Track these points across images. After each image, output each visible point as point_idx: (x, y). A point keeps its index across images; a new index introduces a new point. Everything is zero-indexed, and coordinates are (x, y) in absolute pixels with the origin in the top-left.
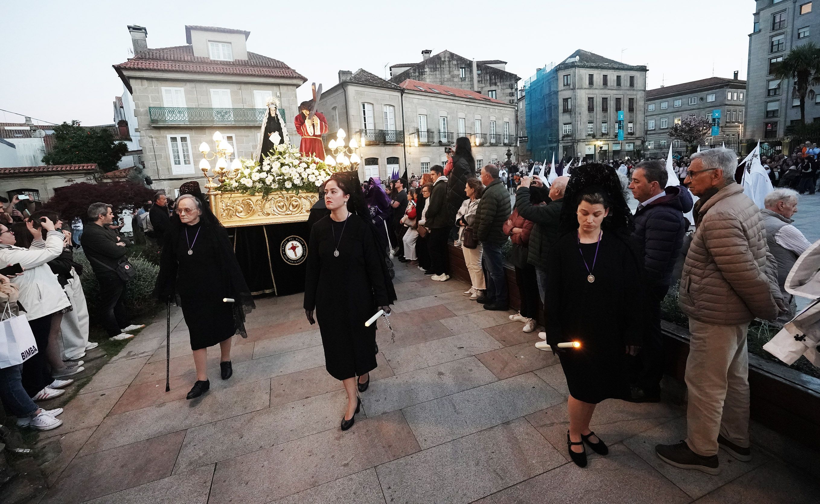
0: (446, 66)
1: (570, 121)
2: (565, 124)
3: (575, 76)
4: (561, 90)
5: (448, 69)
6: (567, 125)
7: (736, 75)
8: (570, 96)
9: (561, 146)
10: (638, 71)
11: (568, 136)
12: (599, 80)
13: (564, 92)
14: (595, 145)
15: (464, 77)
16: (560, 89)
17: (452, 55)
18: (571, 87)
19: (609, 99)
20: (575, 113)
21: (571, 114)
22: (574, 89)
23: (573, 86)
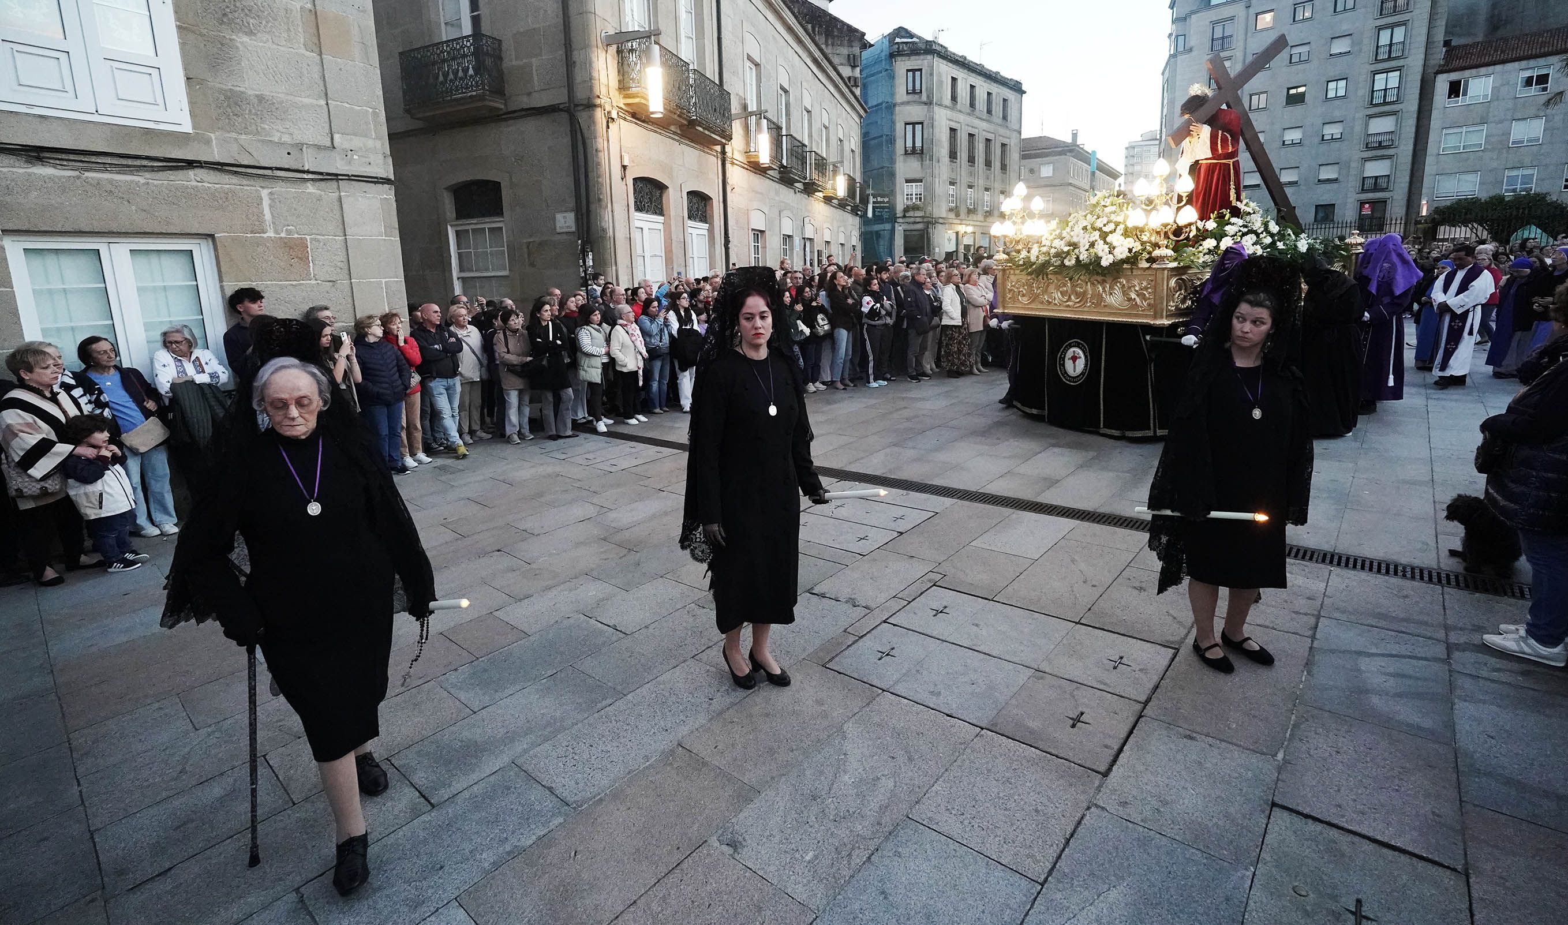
1: (918, 176)
2: (907, 181)
3: (932, 74)
4: (903, 103)
6: (914, 184)
7: (1075, 136)
8: (920, 119)
9: (899, 229)
10: (1014, 90)
11: (915, 207)
12: (964, 94)
13: (908, 108)
14: (957, 233)
16: (898, 99)
18: (924, 98)
19: (976, 138)
20: (931, 159)
21: (922, 161)
22: (929, 103)
23: (928, 97)
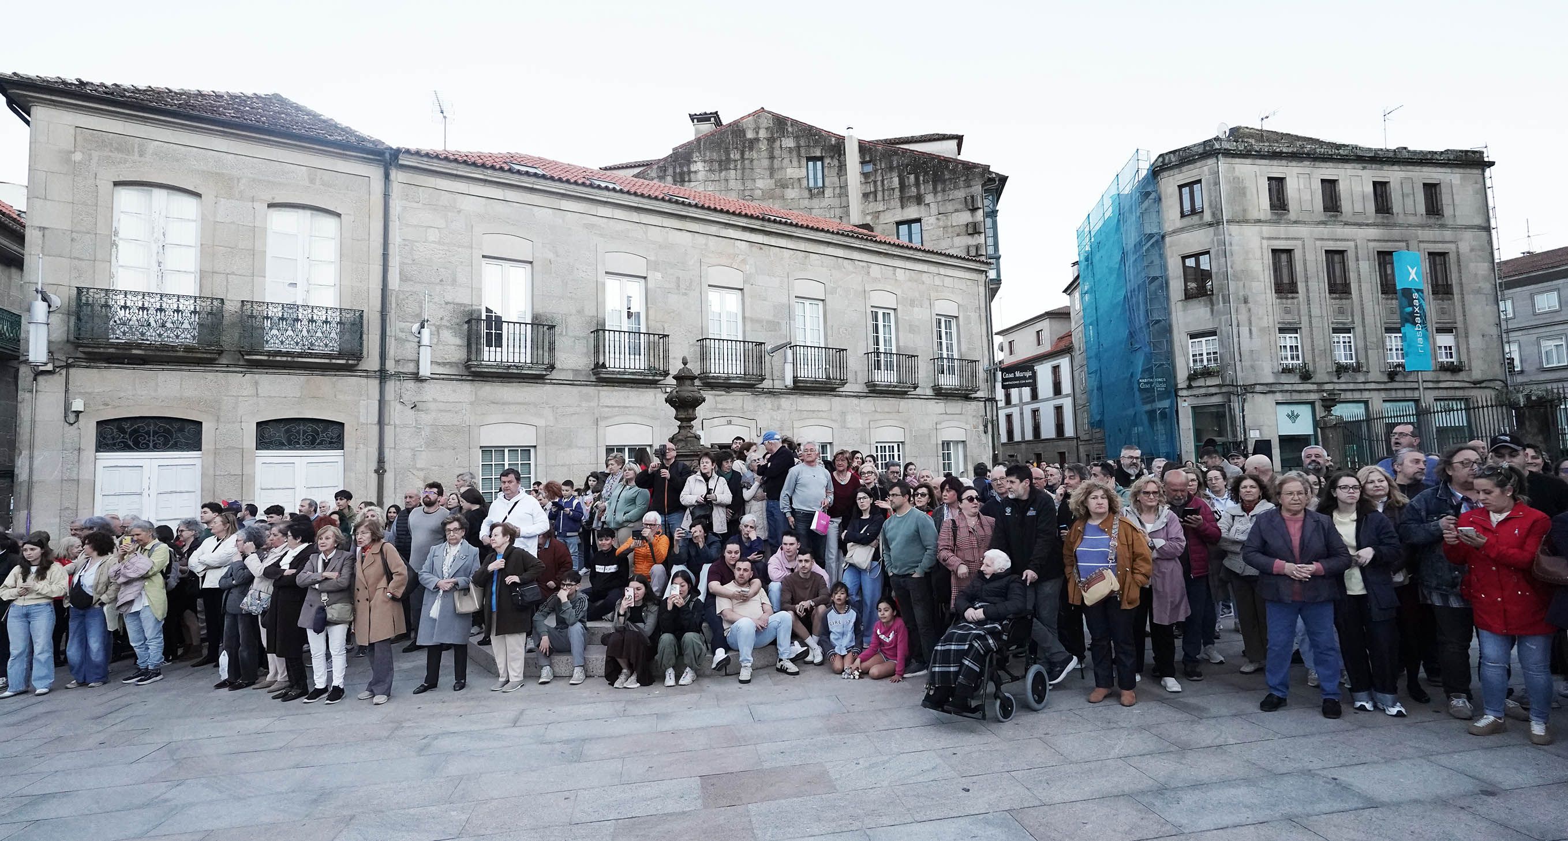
0: (760, 157)
1: (1208, 326)
2: (1193, 336)
3: (1217, 183)
4: (1174, 232)
5: (766, 163)
6: (1203, 340)
8: (1206, 247)
9: (1185, 407)
10: (1457, 166)
11: (1207, 373)
12: (1306, 196)
13: (1184, 236)
15: (820, 184)
16: (1168, 227)
17: (780, 123)
18: (1207, 217)
19: (1351, 255)
20: (1226, 300)
21: (1212, 304)
22: (1216, 223)
23: (1214, 214)
